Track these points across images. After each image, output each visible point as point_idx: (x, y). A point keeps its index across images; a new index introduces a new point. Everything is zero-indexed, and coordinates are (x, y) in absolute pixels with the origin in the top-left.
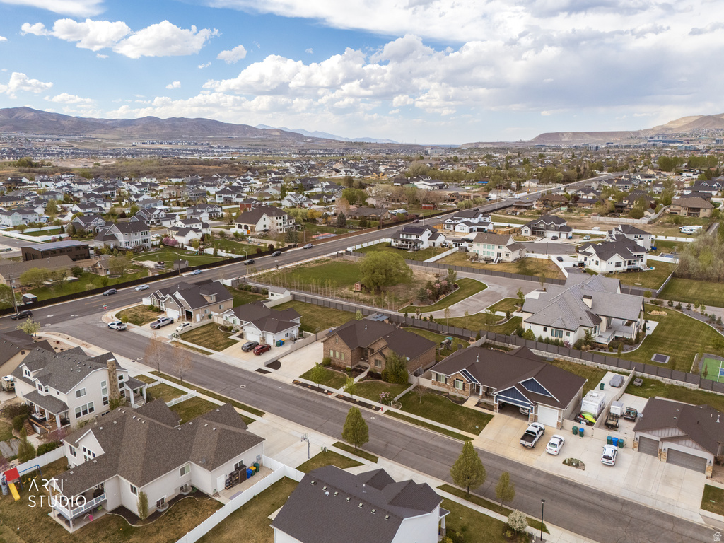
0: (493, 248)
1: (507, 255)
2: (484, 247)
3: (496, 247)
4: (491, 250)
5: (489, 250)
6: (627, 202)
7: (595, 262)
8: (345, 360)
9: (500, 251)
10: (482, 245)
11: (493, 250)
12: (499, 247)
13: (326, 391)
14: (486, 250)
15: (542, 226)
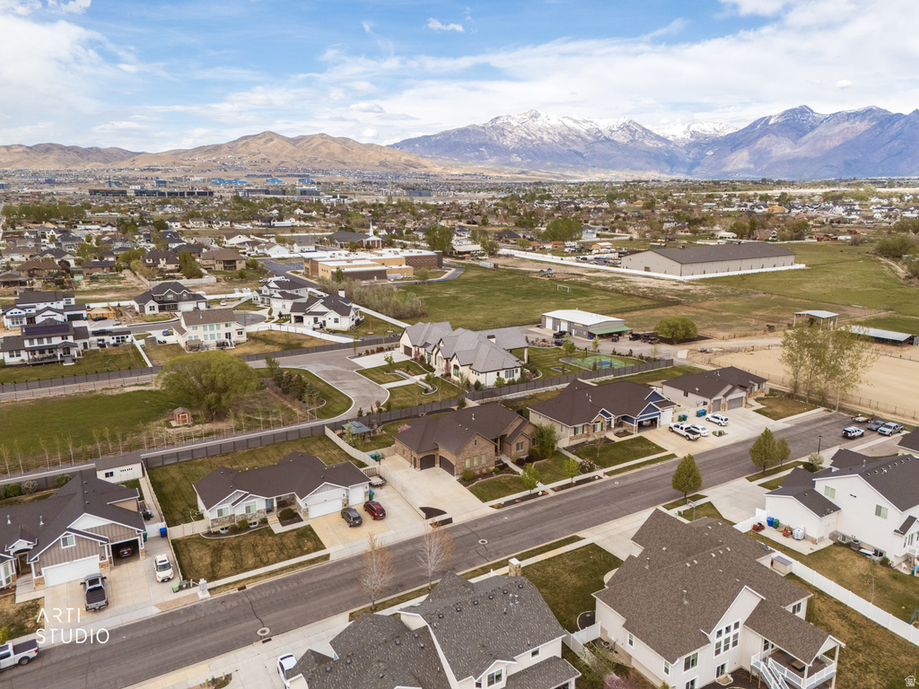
0: (218, 328)
1: (240, 333)
2: (205, 330)
3: (222, 326)
4: (215, 332)
5: (212, 332)
6: (151, 262)
7: (333, 320)
8: (488, 461)
9: (228, 330)
10: (200, 328)
11: (219, 332)
12: (227, 325)
13: (540, 493)
14: (209, 332)
15: (170, 297)
